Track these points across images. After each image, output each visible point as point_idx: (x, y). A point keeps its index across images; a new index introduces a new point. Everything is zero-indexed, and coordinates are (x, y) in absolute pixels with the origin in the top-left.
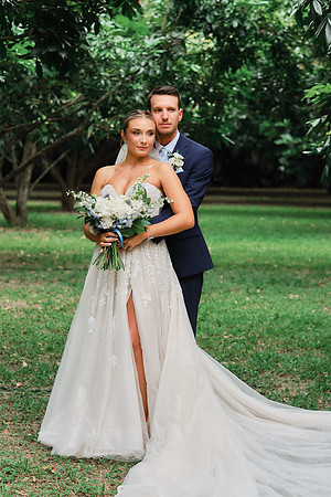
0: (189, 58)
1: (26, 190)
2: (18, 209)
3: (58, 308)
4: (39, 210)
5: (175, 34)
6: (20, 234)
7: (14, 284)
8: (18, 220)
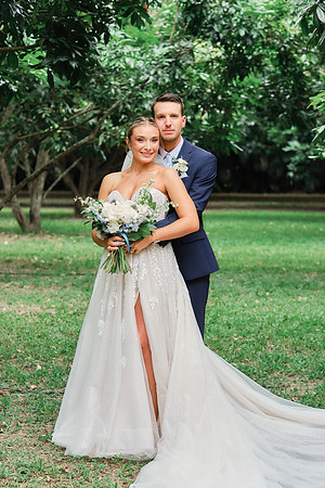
0: (197, 66)
1: (40, 198)
2: (32, 217)
3: (71, 312)
4: (53, 217)
5: (183, 43)
6: (34, 241)
7: (28, 289)
8: (32, 226)
